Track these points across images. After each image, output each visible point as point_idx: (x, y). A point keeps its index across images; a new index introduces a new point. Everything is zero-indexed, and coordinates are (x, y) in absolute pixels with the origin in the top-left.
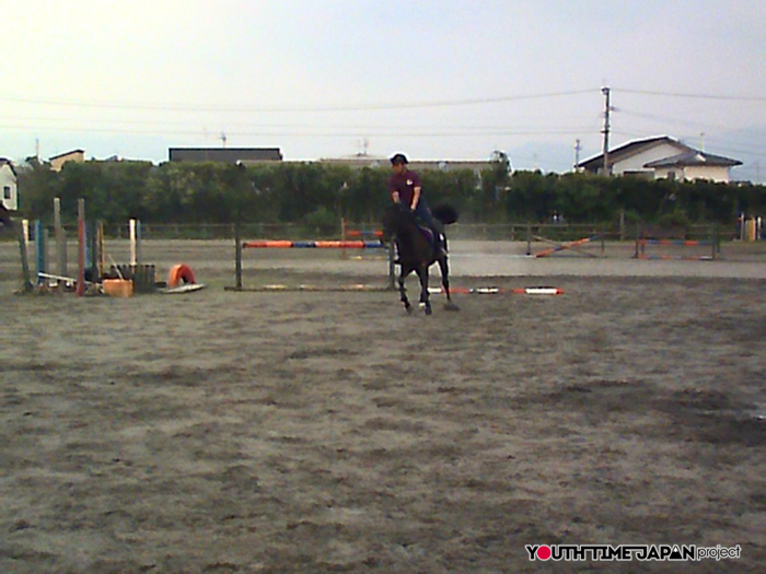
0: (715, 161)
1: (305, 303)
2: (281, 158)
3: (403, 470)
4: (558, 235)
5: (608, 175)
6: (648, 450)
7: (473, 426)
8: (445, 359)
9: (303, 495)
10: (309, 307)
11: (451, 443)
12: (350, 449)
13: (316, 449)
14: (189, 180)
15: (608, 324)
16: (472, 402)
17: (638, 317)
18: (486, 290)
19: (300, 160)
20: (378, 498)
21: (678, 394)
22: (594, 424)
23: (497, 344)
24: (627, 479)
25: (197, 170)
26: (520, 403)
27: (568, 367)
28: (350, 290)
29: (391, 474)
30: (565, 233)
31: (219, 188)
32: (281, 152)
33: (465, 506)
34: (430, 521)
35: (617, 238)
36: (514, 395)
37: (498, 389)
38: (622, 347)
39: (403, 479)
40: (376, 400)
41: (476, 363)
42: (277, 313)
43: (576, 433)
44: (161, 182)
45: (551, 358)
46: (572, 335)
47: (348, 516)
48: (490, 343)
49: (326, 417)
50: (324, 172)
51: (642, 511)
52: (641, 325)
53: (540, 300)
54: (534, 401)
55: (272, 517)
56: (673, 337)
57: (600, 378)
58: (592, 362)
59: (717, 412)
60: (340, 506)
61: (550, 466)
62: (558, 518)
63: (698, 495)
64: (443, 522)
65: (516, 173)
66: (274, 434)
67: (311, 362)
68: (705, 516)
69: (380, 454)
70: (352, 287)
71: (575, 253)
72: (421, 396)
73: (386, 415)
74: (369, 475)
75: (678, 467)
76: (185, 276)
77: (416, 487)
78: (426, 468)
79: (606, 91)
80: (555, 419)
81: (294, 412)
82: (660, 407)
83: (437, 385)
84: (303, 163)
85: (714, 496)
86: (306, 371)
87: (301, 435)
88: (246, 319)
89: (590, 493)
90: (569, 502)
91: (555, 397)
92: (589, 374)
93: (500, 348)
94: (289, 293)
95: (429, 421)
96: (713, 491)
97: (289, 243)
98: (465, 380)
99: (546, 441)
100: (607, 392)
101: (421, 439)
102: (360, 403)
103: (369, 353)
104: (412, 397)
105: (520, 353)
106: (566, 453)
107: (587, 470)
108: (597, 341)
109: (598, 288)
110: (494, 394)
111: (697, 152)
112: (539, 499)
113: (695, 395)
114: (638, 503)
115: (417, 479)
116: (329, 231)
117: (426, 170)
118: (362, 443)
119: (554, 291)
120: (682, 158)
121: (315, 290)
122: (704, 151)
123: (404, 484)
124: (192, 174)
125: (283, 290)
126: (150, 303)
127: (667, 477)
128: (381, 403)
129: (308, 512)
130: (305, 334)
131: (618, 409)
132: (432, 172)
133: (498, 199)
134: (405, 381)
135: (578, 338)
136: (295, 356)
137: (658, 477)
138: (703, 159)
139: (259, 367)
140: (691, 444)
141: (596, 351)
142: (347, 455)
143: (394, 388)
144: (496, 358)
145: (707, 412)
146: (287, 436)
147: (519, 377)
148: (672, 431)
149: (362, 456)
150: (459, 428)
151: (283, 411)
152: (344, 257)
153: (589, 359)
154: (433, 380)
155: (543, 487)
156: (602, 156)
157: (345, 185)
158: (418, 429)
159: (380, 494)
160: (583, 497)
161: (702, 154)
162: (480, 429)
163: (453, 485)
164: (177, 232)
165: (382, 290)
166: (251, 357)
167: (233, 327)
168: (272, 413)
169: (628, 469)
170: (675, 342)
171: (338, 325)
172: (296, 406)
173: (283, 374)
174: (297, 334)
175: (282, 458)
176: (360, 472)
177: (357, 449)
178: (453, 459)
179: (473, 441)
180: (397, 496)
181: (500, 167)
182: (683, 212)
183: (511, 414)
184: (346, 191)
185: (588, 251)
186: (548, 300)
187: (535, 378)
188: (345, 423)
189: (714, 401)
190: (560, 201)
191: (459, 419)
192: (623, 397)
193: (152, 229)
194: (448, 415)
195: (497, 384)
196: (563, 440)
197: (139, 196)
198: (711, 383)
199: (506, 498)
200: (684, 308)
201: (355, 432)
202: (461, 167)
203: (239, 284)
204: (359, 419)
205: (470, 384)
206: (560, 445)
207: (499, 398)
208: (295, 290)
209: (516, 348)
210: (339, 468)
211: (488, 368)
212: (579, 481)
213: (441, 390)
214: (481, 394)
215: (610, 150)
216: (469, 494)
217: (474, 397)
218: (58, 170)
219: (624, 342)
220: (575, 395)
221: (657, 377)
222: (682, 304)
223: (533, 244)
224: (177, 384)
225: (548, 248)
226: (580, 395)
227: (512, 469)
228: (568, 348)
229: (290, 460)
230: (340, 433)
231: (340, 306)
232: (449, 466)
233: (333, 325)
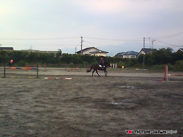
0: (103, 52)
1: (19, 81)
2: (13, 50)
3: (42, 115)
4: (71, 67)
5: (82, 55)
6: (91, 110)
7: (56, 106)
8: (49, 92)
9: (22, 121)
10: (20, 82)
11: (52, 110)
12: (31, 111)
13: (24, 111)
15: (82, 85)
16: (55, 101)
17: (88, 84)
18: (57, 78)
20: (37, 121)
21: (96, 99)
22: (80, 105)
23: (60, 89)
24: (87, 116)
26: (65, 101)
27: (75, 94)
28: (29, 78)
29: (40, 116)
30: (73, 66)
32: (13, 48)
33: (55, 122)
34: (48, 125)
35: (83, 67)
36: (64, 100)
37: (61, 99)
38: (85, 90)
39: (42, 117)
40: (36, 101)
41: (56, 93)
42: (13, 83)
43: (77, 107)
45: (71, 92)
46: (75, 87)
47: (31, 125)
48: (58, 89)
49: (25, 105)
50: (23, 53)
51: (90, 122)
52: (89, 85)
53: (68, 80)
54: (68, 101)
55: (16, 125)
56: (95, 88)
57: (81, 96)
58: (79, 93)
59: (104, 103)
60: (30, 123)
61: (72, 114)
62: (74, 124)
63: (101, 119)
64: (51, 126)
65: (63, 54)
66: (15, 108)
67: (21, 93)
68: (102, 123)
69: (37, 112)
70: (29, 77)
71: (75, 70)
72: (45, 100)
73: (38, 104)
74: (35, 116)
75: (97, 114)
77: (45, 118)
78: (47, 115)
79: (82, 37)
80: (72, 104)
81: (19, 104)
82: (93, 102)
83: (48, 98)
84: (18, 51)
85: (104, 119)
86: (20, 95)
87: (20, 108)
88: (7, 84)
89: (80, 119)
90: (76, 121)
91: (72, 100)
92: (79, 95)
93: (61, 90)
94: (16, 79)
95: (47, 105)
96: (104, 118)
97: (16, 68)
98: (54, 97)
99: (71, 109)
100: (83, 99)
101: (45, 109)
102: (32, 102)
103: (33, 91)
104: (43, 100)
105: (65, 91)
106: (75, 111)
107: (79, 114)
108: (80, 88)
109: (80, 78)
110: (60, 100)
111: (100, 50)
112: (70, 120)
113: (100, 99)
114: (89, 121)
115: (45, 117)
116: (23, 65)
117: (44, 53)
118: (33, 110)
119: (71, 78)
120: (97, 51)
121: (21, 78)
122: (101, 50)
123: (42, 118)
125: (14, 78)
127: (94, 116)
128: (37, 102)
129: (23, 124)
130: (20, 87)
131: (85, 102)
132: (46, 53)
133: (59, 59)
134: (41, 97)
135: (77, 88)
136: (18, 92)
137: (93, 116)
138: (101, 52)
139: (10, 94)
140: (99, 109)
141: (80, 91)
142: (30, 112)
143: (39, 99)
144: (60, 92)
145: (102, 103)
146: (18, 109)
147: (65, 96)
148: (95, 106)
149: (34, 112)
150: (53, 106)
151: (16, 103)
152: (27, 71)
153: (79, 92)
154: (47, 97)
155: (71, 118)
156: (81, 51)
157: (27, 56)
158: (45, 107)
159: (38, 120)
160: (78, 120)
161: (101, 51)
162: (57, 107)
163: (53, 118)
165: (35, 78)
166: (8, 92)
168: (14, 104)
169: (87, 114)
170: (96, 89)
171: (27, 85)
172: (19, 102)
173: (16, 96)
174: (18, 87)
175: (17, 113)
176: (33, 116)
178: (52, 113)
179: (56, 109)
180: (41, 120)
181: (60, 52)
182: (97, 62)
183: (63, 103)
185: (78, 70)
186: (70, 80)
187: (68, 96)
188: (29, 106)
189: (104, 100)
190: (72, 60)
191: (53, 105)
192: (85, 100)
194: (50, 104)
195: (60, 98)
196: (74, 109)
198: (103, 97)
199: (63, 120)
200: (97, 82)
201: (31, 108)
202: (52, 52)
203: (5, 77)
204: (33, 105)
205: (55, 98)
206: (74, 110)
207: (61, 100)
208: (17, 78)
209: (64, 90)
210: (29, 115)
211: (58, 94)
212: (77, 117)
213: (49, 99)
214: (57, 100)
215: (82, 49)
216: (55, 120)
217: (56, 100)
219: (85, 89)
220: (76, 100)
221: (92, 96)
222: (97, 81)
223: (67, 68)
225: (70, 69)
226: (77, 100)
227: (64, 114)
228: (75, 90)
229: (18, 113)
230: (28, 108)
231: (27, 81)
232: (51, 114)
233: (25, 85)
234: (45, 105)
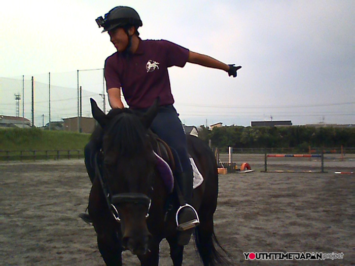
1: (288, 177)
2: (292, 124)
3: (294, 242)
7: (330, 225)
11: (318, 232)
12: (278, 233)
13: (265, 232)
14: (257, 133)
19: (297, 125)
25: (260, 129)
26: (352, 217)
28: (306, 173)
29: (289, 243)
31: (267, 135)
32: (292, 122)
36: (351, 214)
39: (292, 245)
42: (276, 181)
44: (247, 134)
49: (275, 220)
66: (253, 226)
67: (280, 199)
69: (289, 235)
70: (307, 171)
72: (315, 213)
73: (299, 220)
74: (281, 243)
76: (248, 167)
77: (297, 248)
78: (303, 241)
81: (265, 218)
86: (276, 203)
87: (263, 227)
88: (264, 182)
94: (284, 173)
95: (314, 223)
101: (307, 230)
102: (291, 215)
104: (311, 214)
116: (307, 151)
118: (284, 231)
121: (293, 172)
124: (258, 131)
126: (232, 176)
128: (298, 216)
130: (282, 189)
132: (346, 129)
136: (275, 197)
139: (260, 200)
142: (276, 235)
143: (306, 210)
149: (281, 235)
150: (324, 226)
151: (261, 217)
152: (310, 160)
154: (323, 207)
157: (314, 134)
158: (307, 226)
162: (332, 226)
164: (252, 151)
165: (318, 173)
166: (259, 196)
167: (257, 186)
171: (297, 186)
173: (267, 204)
174: (279, 189)
176: (278, 242)
177: (281, 233)
178: (316, 238)
179: (327, 231)
184: (314, 136)
188: (281, 223)
193: (243, 150)
197: (239, 138)
201: (283, 226)
203: (266, 170)
204: (288, 221)
208: (287, 172)
210: (269, 240)
213: (324, 211)
218: (212, 130)
224: (227, 206)
230: (277, 226)
231: (300, 178)
232: (313, 241)
233: (294, 185)
234: (311, 222)
